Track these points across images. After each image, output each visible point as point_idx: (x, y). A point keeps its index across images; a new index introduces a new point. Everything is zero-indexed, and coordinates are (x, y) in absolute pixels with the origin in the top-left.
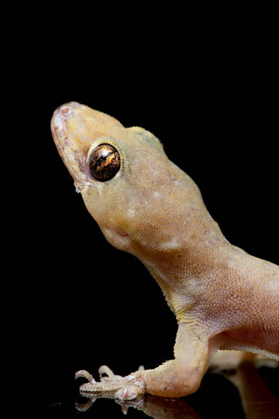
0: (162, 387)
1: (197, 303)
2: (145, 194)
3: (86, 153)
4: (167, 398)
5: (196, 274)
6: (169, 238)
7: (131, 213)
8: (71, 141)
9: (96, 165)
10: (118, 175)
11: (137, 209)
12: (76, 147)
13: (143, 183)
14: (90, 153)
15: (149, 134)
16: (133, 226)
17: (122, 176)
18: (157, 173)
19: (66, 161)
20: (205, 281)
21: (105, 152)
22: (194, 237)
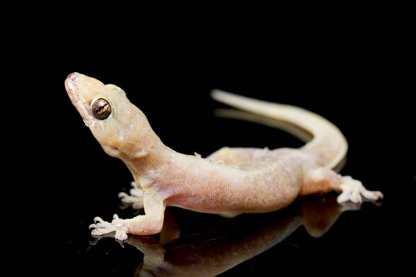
0: (141, 231)
1: (154, 183)
2: (127, 127)
3: (90, 104)
4: (144, 236)
5: (154, 167)
6: (140, 150)
7: (121, 139)
8: (81, 97)
9: (98, 111)
10: (110, 116)
11: (124, 136)
12: (84, 101)
13: (125, 120)
14: (92, 103)
15: (119, 89)
16: (122, 145)
17: (113, 117)
18: (129, 112)
19: (78, 109)
20: (159, 170)
21: (102, 104)
22: (152, 147)
